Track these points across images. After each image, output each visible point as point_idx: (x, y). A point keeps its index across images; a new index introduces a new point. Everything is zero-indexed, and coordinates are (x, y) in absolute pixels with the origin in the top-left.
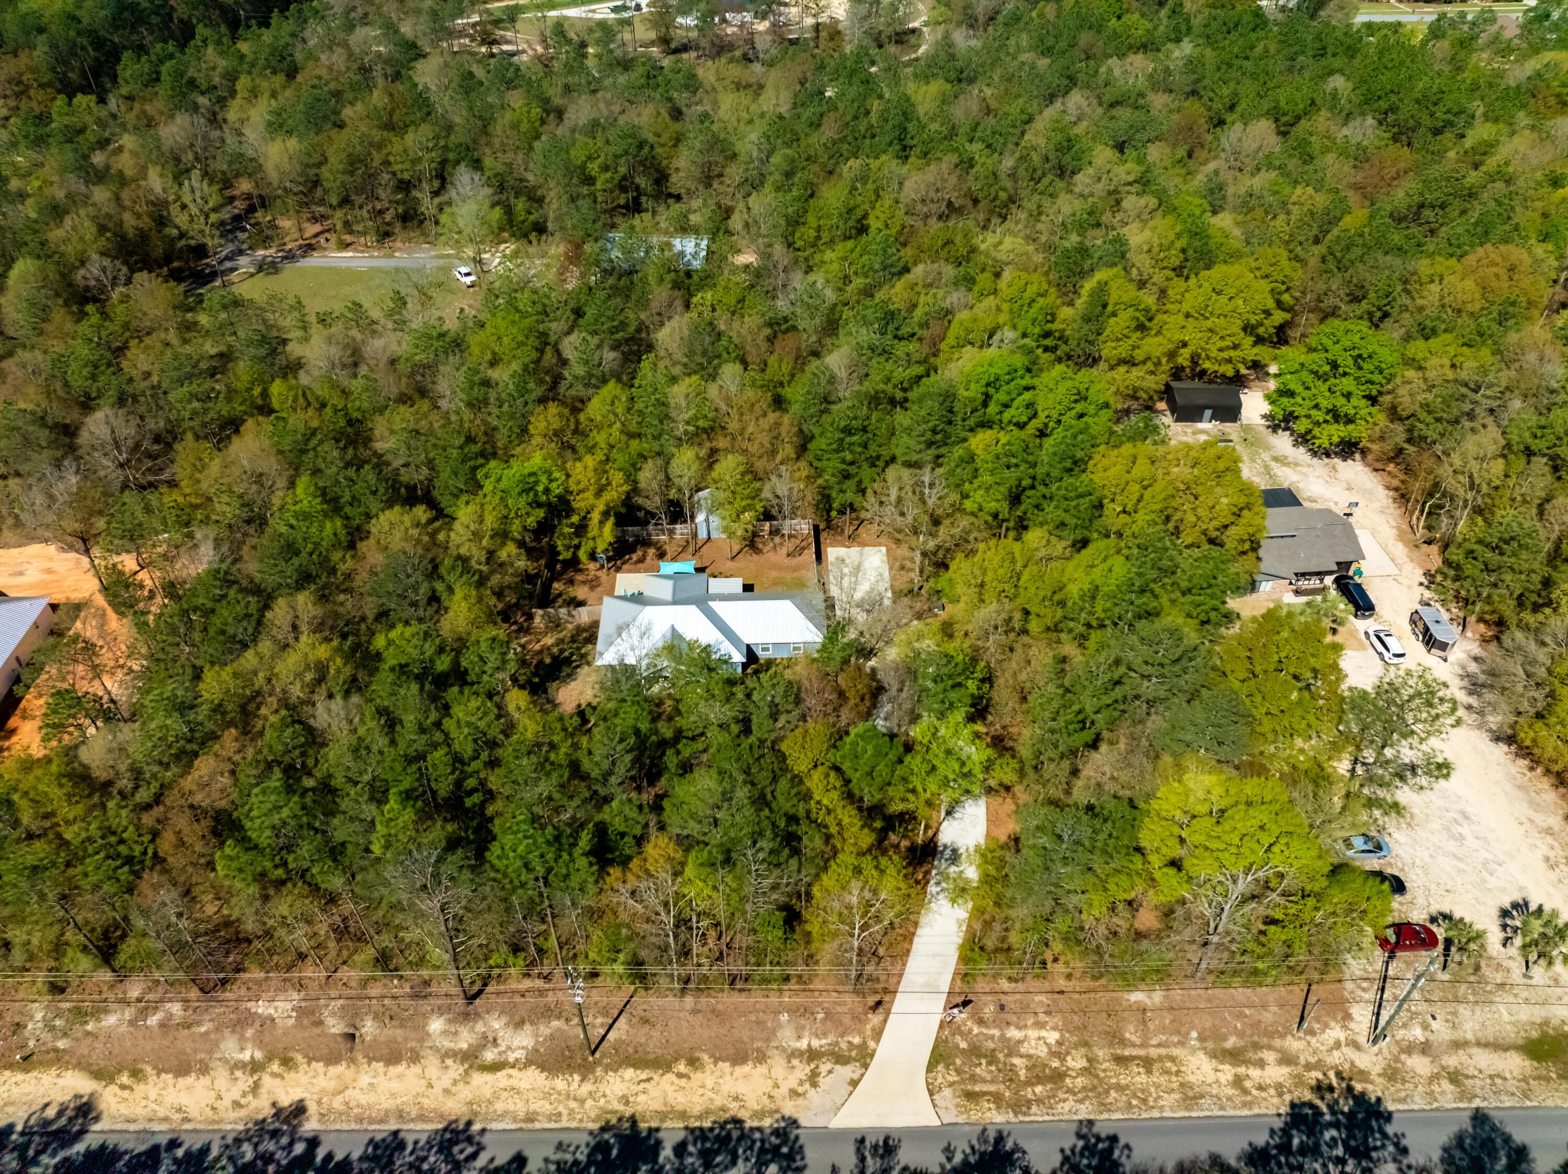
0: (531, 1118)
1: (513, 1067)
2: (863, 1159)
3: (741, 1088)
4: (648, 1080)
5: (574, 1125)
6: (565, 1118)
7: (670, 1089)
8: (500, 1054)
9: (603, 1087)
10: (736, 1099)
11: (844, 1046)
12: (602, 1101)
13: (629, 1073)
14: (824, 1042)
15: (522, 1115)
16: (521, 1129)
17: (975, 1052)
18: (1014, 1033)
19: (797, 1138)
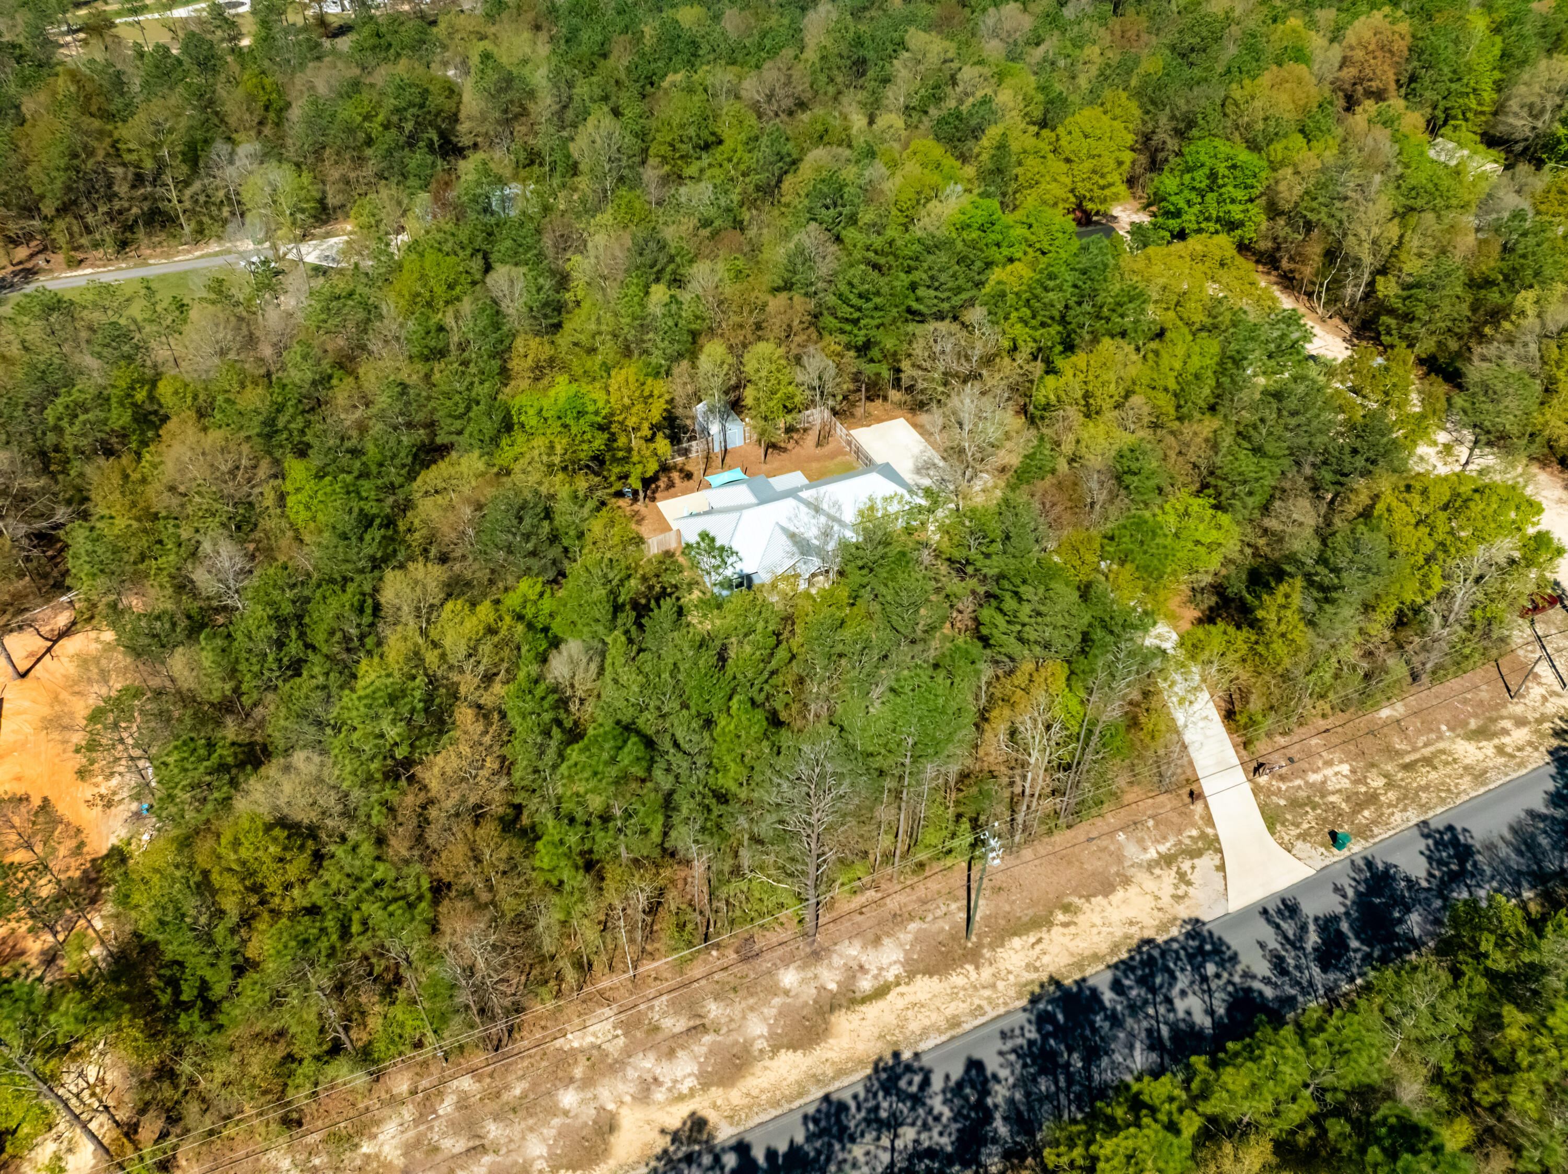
0: (954, 1022)
1: (898, 984)
2: (1278, 927)
3: (1130, 913)
4: (1039, 941)
5: (1002, 1010)
6: (987, 1008)
7: (1066, 940)
8: (875, 977)
9: (1002, 965)
10: (1131, 923)
11: (1187, 841)
12: (1011, 977)
13: (1016, 942)
14: (1168, 845)
15: (943, 1025)
16: (953, 1038)
17: (1295, 804)
18: (1313, 778)
19: (1210, 933)
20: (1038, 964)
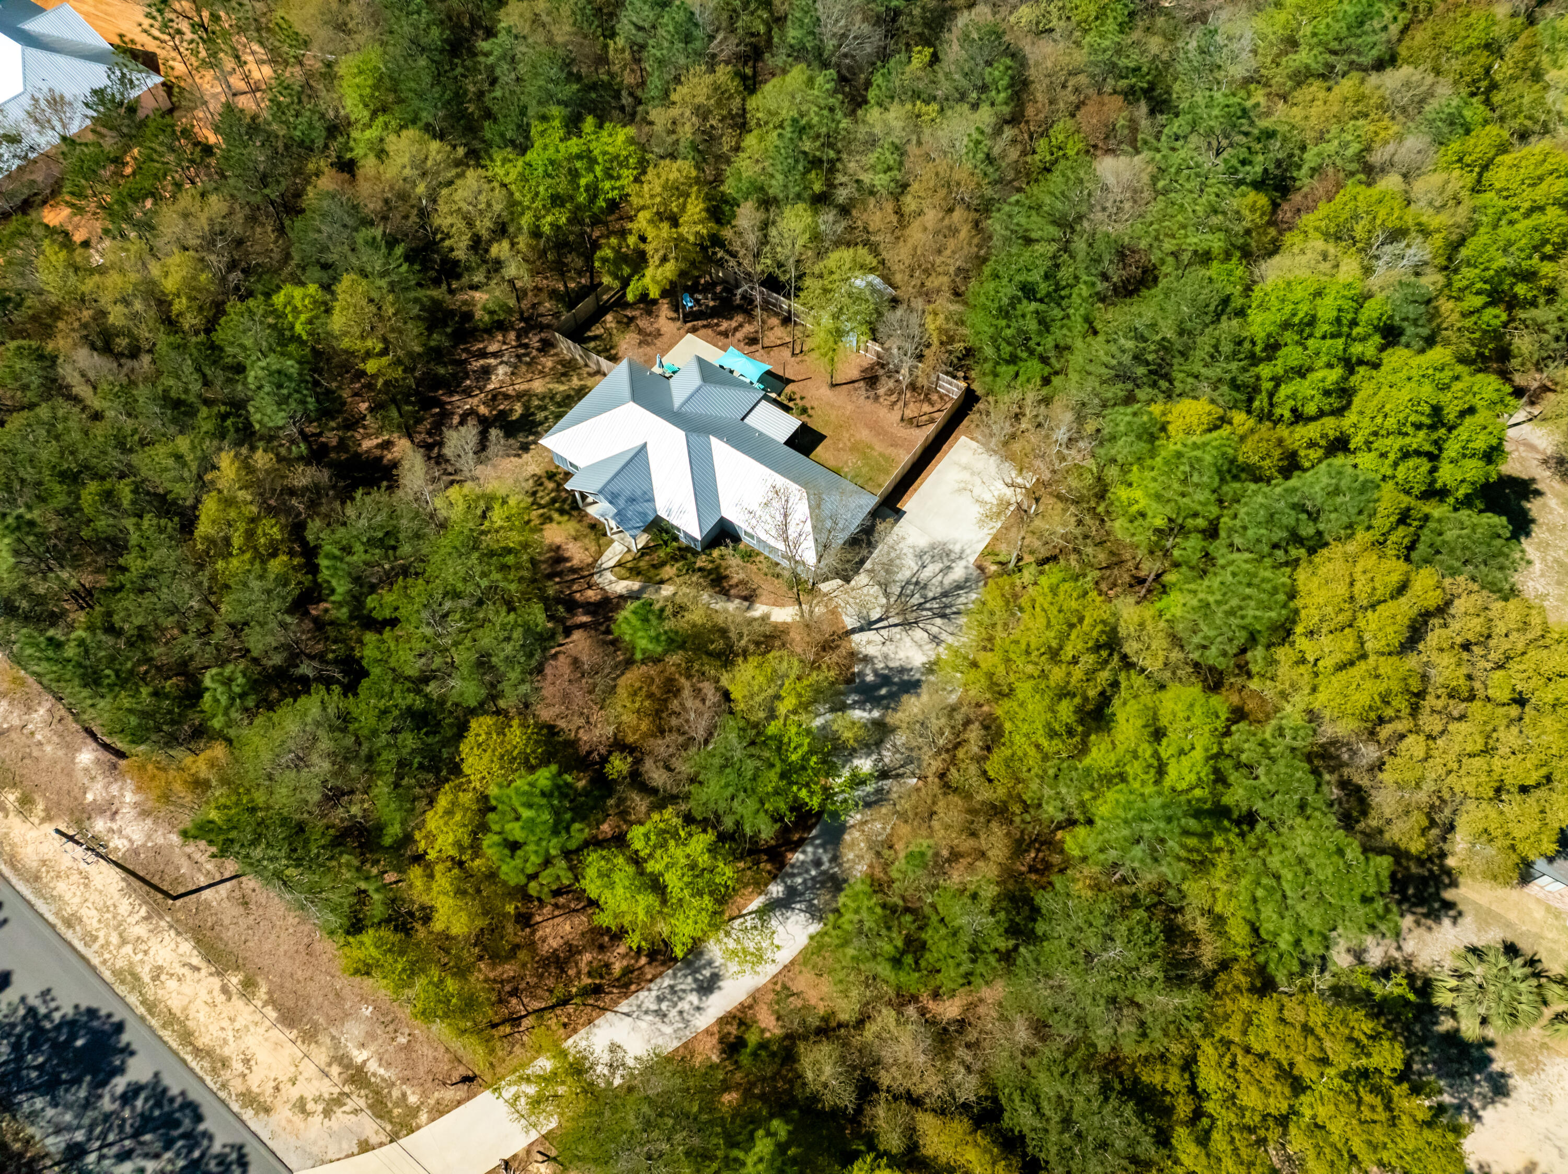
0: (72, 921)
4: (198, 969)
5: (95, 961)
9: (154, 943)
11: (396, 1093)
12: (140, 956)
13: (186, 947)
14: (381, 1071)
15: (69, 911)
20: (163, 977)
